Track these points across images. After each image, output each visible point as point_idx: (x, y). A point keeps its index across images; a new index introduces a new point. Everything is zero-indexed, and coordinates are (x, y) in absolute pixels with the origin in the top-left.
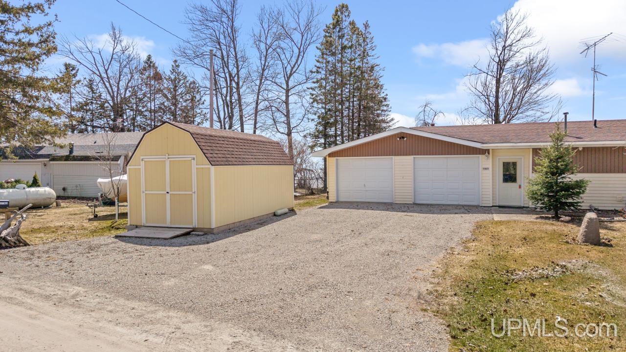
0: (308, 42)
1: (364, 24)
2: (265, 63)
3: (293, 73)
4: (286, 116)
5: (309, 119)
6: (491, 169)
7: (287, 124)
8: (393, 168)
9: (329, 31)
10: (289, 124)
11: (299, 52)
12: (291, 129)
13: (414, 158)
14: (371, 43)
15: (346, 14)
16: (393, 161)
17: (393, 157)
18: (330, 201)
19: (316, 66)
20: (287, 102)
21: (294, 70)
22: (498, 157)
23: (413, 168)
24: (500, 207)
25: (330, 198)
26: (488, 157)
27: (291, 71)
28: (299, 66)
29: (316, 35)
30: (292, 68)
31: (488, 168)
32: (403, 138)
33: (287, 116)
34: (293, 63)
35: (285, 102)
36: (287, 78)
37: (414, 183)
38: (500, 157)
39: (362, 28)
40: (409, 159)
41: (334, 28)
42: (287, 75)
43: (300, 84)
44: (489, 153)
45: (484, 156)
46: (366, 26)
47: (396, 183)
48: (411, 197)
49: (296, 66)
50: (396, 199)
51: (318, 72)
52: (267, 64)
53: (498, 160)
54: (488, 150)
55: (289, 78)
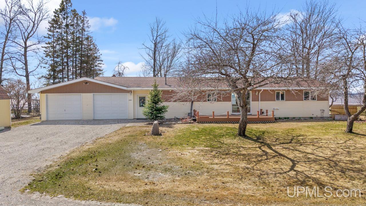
0: (40, 19)
1: (82, 12)
2: (9, 28)
3: (30, 37)
4: (24, 64)
5: (41, 67)
6: (132, 100)
7: (25, 69)
8: (82, 100)
9: (57, 13)
10: (27, 69)
11: (34, 24)
12: (29, 73)
13: (94, 94)
14: (87, 23)
15: (70, 5)
16: (82, 96)
17: (82, 94)
18: (42, 120)
19: (48, 34)
20: (25, 55)
21: (31, 35)
22: (137, 95)
23: (93, 100)
24: (138, 119)
25: (42, 119)
26: (131, 94)
27: (28, 35)
28: (34, 33)
29: (46, 15)
30: (29, 34)
31: (131, 100)
32: (87, 83)
33: (26, 64)
34: (29, 31)
35: (24, 55)
36: (26, 39)
37: (94, 108)
38: (138, 94)
39: (80, 14)
40: (91, 95)
41: (60, 12)
42: (25, 37)
43: (35, 44)
44: (131, 92)
45: (129, 94)
46: (84, 13)
47: (83, 108)
48: (92, 116)
49: (32, 32)
50: (84, 118)
51: (49, 38)
52: (10, 29)
53: (136, 96)
54: (131, 91)
55: (26, 40)
